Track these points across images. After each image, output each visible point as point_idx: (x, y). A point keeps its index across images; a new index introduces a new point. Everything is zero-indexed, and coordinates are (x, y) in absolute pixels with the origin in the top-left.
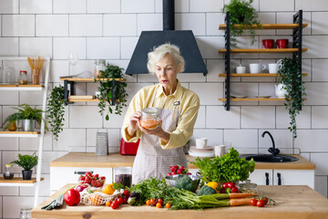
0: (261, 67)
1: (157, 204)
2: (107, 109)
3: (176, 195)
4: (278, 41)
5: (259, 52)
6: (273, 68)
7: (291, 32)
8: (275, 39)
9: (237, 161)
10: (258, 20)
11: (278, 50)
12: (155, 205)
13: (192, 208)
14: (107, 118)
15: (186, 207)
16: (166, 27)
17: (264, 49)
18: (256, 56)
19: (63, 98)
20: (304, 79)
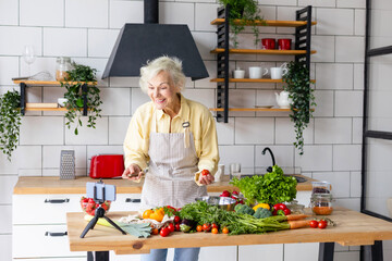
0: (263, 72)
1: (214, 230)
2: (76, 120)
3: (233, 219)
4: (280, 41)
5: (256, 53)
6: (277, 73)
7: (293, 30)
8: (277, 37)
9: (283, 180)
10: (260, 15)
11: (280, 51)
12: (210, 231)
13: (255, 233)
14: (76, 133)
15: (248, 232)
16: (149, 18)
17: (264, 50)
18: (253, 57)
19: (19, 105)
20: (312, 86)
